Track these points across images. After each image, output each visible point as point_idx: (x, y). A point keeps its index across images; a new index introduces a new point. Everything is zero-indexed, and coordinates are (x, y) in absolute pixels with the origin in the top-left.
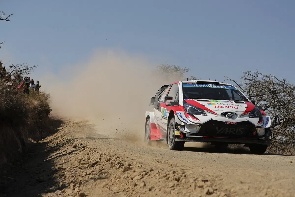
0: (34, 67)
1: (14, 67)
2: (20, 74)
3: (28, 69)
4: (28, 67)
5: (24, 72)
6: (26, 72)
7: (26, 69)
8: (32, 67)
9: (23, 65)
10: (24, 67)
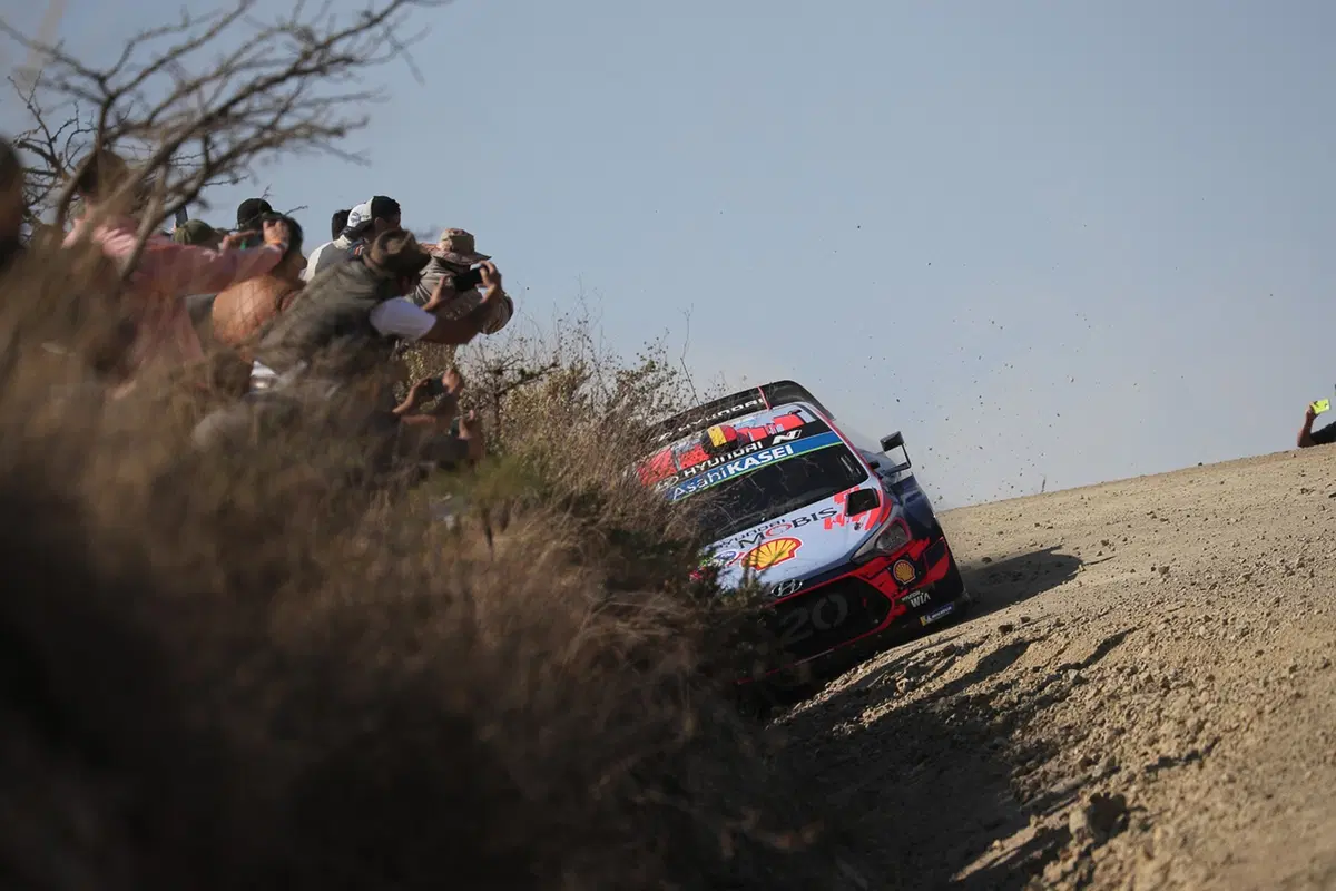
1: (92, 87)
2: (211, 169)
3: (317, 58)
4: (306, 34)
5: (266, 119)
6: (286, 122)
7: (295, 71)
8: (367, 14)
9: (226, 22)
10: (247, 47)
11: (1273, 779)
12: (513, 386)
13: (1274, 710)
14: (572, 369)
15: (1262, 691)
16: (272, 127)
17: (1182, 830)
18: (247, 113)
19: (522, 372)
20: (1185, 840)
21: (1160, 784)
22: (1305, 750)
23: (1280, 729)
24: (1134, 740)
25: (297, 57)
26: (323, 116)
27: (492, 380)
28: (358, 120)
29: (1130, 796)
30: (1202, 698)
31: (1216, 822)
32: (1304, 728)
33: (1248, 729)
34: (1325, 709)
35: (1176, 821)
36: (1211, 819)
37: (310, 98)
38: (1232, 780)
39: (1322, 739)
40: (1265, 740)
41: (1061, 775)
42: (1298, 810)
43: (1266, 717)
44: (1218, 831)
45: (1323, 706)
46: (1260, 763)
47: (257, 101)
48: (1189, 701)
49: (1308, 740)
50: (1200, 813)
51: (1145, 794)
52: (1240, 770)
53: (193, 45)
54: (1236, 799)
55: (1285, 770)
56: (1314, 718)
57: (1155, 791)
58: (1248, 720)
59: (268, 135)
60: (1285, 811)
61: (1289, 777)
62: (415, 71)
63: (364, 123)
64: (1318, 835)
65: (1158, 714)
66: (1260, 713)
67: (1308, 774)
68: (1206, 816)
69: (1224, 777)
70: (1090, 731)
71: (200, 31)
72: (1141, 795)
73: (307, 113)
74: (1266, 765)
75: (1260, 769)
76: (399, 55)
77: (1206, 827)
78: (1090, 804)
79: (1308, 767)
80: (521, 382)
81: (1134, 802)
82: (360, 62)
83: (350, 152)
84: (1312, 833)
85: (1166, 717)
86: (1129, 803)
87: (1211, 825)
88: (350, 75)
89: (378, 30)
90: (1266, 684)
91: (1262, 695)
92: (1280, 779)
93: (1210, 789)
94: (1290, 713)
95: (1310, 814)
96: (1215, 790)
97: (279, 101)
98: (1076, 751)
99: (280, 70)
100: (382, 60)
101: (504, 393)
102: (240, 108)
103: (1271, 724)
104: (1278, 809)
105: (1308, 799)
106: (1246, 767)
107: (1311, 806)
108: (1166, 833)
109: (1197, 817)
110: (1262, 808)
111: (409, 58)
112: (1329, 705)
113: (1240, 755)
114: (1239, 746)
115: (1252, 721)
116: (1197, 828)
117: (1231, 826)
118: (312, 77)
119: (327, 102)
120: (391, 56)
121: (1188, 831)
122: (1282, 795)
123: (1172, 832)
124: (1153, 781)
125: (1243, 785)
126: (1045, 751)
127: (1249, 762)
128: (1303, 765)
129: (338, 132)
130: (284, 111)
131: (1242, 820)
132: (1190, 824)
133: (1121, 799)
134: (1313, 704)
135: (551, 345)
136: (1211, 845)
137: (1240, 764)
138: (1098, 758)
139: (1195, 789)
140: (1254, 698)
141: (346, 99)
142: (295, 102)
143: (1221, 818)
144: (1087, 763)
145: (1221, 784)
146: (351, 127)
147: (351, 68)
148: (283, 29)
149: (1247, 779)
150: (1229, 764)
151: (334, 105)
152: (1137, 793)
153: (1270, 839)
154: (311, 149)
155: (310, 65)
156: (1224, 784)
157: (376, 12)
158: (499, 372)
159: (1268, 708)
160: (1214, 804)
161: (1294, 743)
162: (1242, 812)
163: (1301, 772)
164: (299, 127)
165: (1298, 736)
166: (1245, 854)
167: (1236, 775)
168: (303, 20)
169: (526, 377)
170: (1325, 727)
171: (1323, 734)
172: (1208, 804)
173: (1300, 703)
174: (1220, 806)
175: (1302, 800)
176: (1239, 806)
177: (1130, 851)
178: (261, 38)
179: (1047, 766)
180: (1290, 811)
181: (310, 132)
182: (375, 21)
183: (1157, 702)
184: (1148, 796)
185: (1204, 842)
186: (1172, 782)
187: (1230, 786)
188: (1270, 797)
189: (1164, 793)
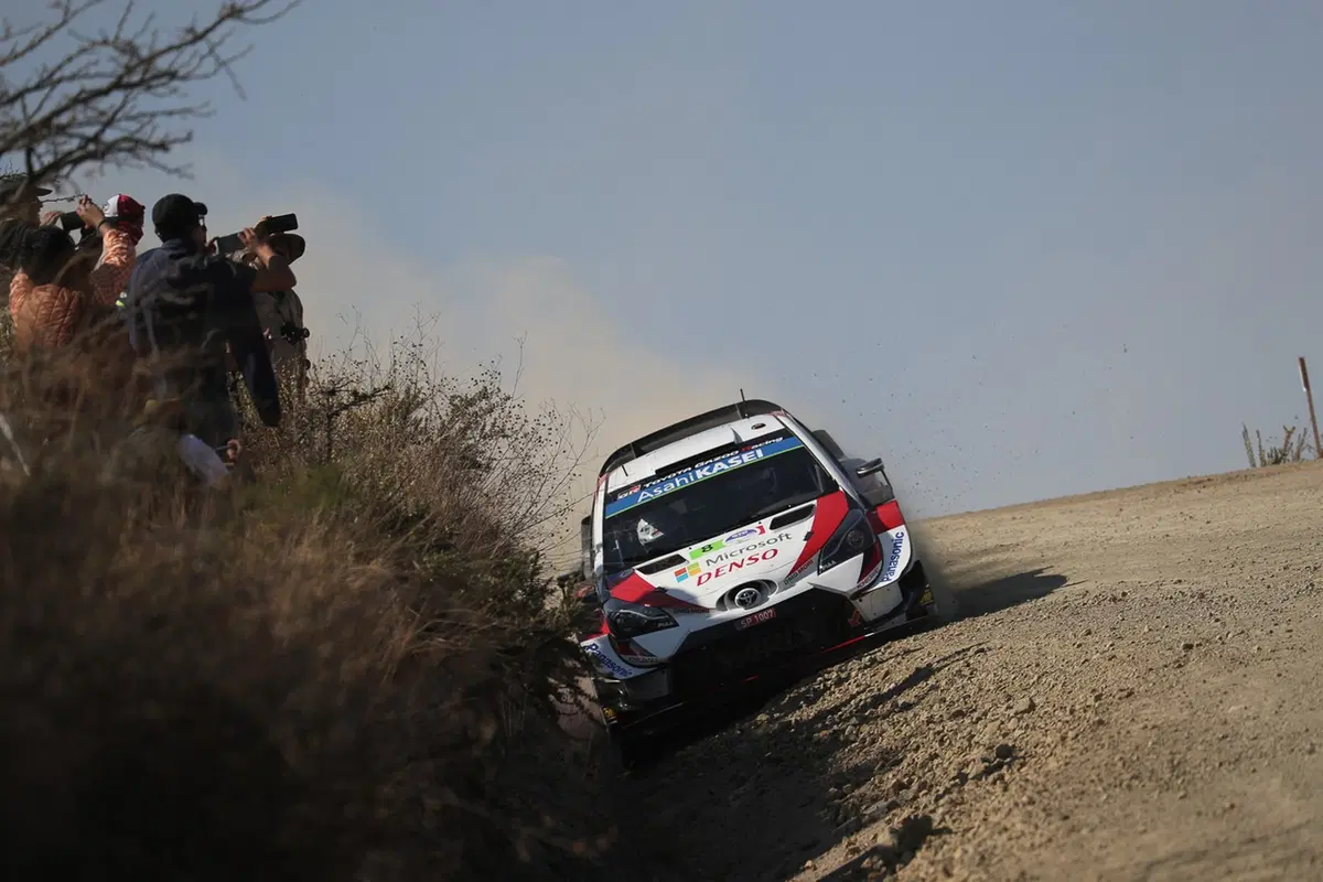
0: (229, 24)
3: (141, 72)
4: (130, 49)
5: (90, 131)
6: (110, 135)
7: (118, 85)
8: (191, 30)
9: (48, 34)
10: (70, 59)
11: (1071, 802)
12: (346, 407)
13: (1077, 735)
14: (408, 391)
15: (1068, 718)
16: (96, 139)
17: (981, 849)
18: (69, 125)
19: (355, 393)
20: (983, 858)
21: (967, 806)
22: (1103, 775)
23: (1081, 754)
24: (945, 766)
25: (120, 71)
26: (148, 129)
27: (325, 401)
28: (184, 135)
29: (936, 817)
30: (1011, 725)
31: (1013, 842)
32: (1105, 753)
33: (1051, 755)
34: (1125, 736)
35: (976, 842)
36: (1010, 839)
37: (134, 113)
38: (1031, 802)
39: (1120, 764)
40: (1067, 764)
41: (875, 800)
42: (1092, 831)
43: (1069, 742)
44: (1015, 850)
45: (1123, 732)
46: (1059, 786)
47: (80, 113)
48: (999, 728)
49: (1106, 765)
50: (1000, 833)
51: (951, 816)
52: (1039, 793)
53: (15, 56)
54: (1034, 820)
55: (1083, 793)
56: (1114, 746)
57: (961, 813)
58: (1053, 746)
59: (91, 147)
60: (1079, 831)
61: (1086, 800)
62: (237, 87)
63: (189, 138)
64: (1108, 854)
65: (969, 740)
66: (1063, 739)
67: (1105, 797)
68: (1005, 836)
69: (1025, 799)
70: (905, 757)
71: (22, 42)
72: (947, 817)
73: (133, 126)
74: (1064, 789)
75: (1058, 791)
76: (222, 71)
77: (1004, 846)
78: (900, 826)
79: (1105, 790)
80: (354, 403)
81: (939, 824)
82: (184, 78)
83: (172, 166)
84: (1104, 852)
85: (977, 743)
86: (935, 824)
87: (1008, 845)
88: (175, 90)
89: (202, 46)
90: (1072, 712)
91: (1067, 722)
92: (1077, 801)
93: (1010, 810)
94: (1092, 738)
95: (1103, 833)
96: (1015, 812)
97: (102, 113)
98: (891, 776)
99: (103, 83)
100: (206, 76)
101: (337, 414)
102: (64, 119)
103: (1073, 750)
104: (1073, 830)
105: (1102, 820)
106: (1046, 790)
107: (1105, 828)
108: (966, 852)
109: (996, 837)
110: (1058, 829)
111: (231, 74)
112: (1128, 732)
113: (1041, 779)
114: (1042, 770)
115: (1056, 746)
116: (995, 847)
117: (1028, 845)
118: (136, 91)
119: (153, 115)
120: (215, 72)
121: (986, 850)
122: (1079, 817)
123: (971, 850)
124: (960, 804)
125: (1042, 807)
126: (862, 774)
127: (1049, 787)
128: (1100, 789)
129: (163, 146)
130: (108, 124)
131: (1037, 840)
132: (989, 843)
133: (927, 820)
134: (1114, 731)
135: (386, 366)
136: (1006, 863)
137: (1040, 787)
138: (910, 782)
139: (996, 811)
140: (1060, 724)
141: (171, 113)
142: (120, 115)
143: (1018, 838)
144: (899, 786)
145: (1021, 806)
146: (175, 141)
147: (175, 83)
148: (105, 42)
149: (1046, 802)
150: (1030, 787)
151: (158, 120)
152: (944, 814)
153: (1063, 858)
154: (135, 162)
155: (135, 78)
156: (1024, 805)
157: (200, 29)
158: (332, 393)
159: (1071, 734)
160: (1013, 825)
161: (1093, 768)
162: (1039, 831)
163: (1097, 793)
164: (125, 139)
165: (1097, 760)
166: (1036, 872)
167: (1036, 797)
168: (126, 35)
169: (359, 398)
170: (1123, 752)
171: (1121, 759)
172: (1008, 826)
173: (1101, 731)
174: (1019, 827)
175: (1097, 821)
176: (1037, 827)
177: (931, 870)
178: (83, 51)
179: (863, 789)
180: (1084, 832)
181: (134, 145)
182: (198, 38)
183: (969, 729)
184: (954, 818)
185: (1001, 860)
186: (978, 805)
187: (1030, 808)
188: (1066, 818)
189: (970, 816)
